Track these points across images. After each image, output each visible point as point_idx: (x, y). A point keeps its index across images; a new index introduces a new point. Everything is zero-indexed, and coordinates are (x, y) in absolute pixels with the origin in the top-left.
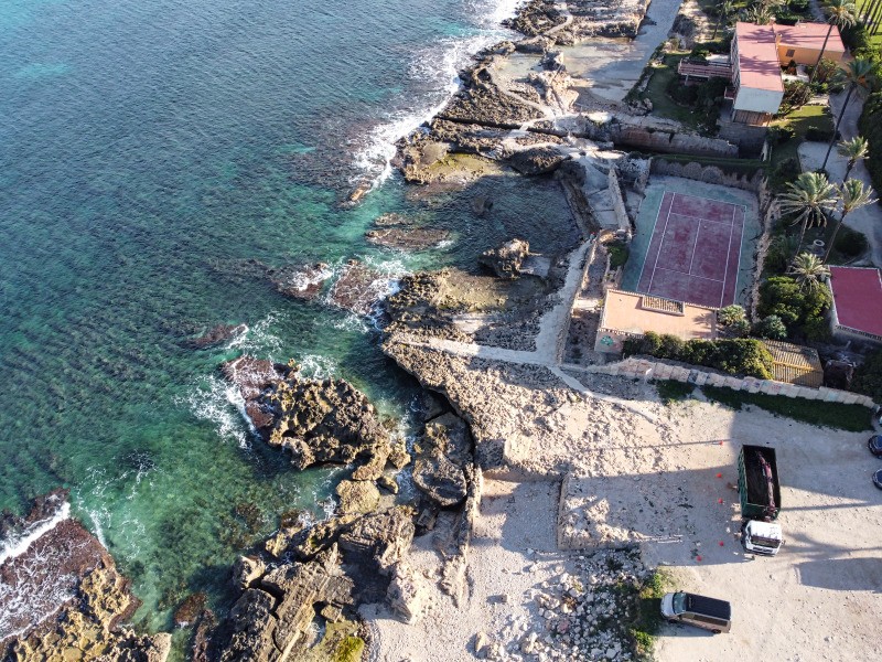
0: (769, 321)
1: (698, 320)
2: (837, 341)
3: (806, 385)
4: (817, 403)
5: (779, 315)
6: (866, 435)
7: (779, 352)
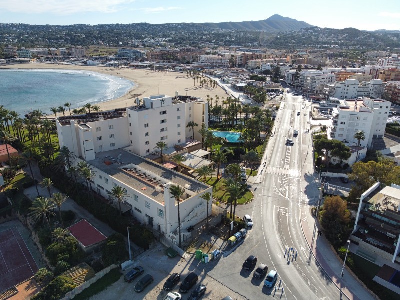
0: (59, 265)
1: (27, 288)
2: (89, 253)
3: (91, 278)
4: (99, 281)
5: (61, 260)
6: (122, 278)
7: (72, 274)
